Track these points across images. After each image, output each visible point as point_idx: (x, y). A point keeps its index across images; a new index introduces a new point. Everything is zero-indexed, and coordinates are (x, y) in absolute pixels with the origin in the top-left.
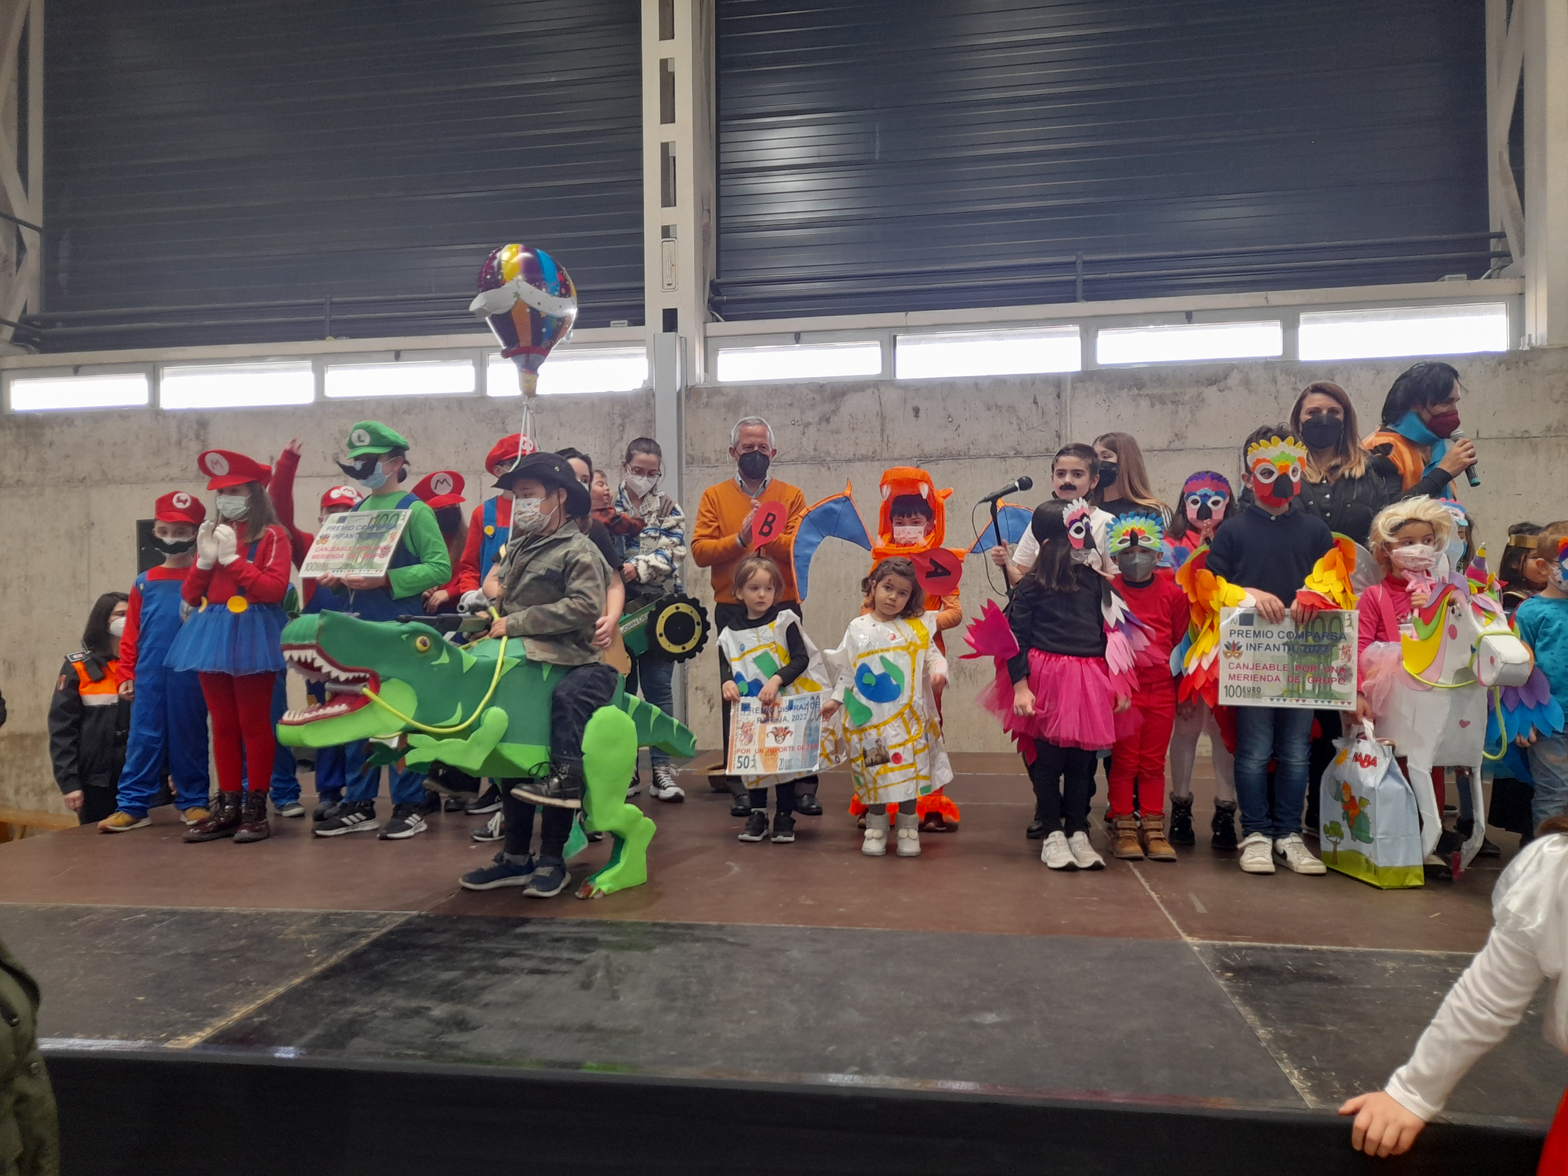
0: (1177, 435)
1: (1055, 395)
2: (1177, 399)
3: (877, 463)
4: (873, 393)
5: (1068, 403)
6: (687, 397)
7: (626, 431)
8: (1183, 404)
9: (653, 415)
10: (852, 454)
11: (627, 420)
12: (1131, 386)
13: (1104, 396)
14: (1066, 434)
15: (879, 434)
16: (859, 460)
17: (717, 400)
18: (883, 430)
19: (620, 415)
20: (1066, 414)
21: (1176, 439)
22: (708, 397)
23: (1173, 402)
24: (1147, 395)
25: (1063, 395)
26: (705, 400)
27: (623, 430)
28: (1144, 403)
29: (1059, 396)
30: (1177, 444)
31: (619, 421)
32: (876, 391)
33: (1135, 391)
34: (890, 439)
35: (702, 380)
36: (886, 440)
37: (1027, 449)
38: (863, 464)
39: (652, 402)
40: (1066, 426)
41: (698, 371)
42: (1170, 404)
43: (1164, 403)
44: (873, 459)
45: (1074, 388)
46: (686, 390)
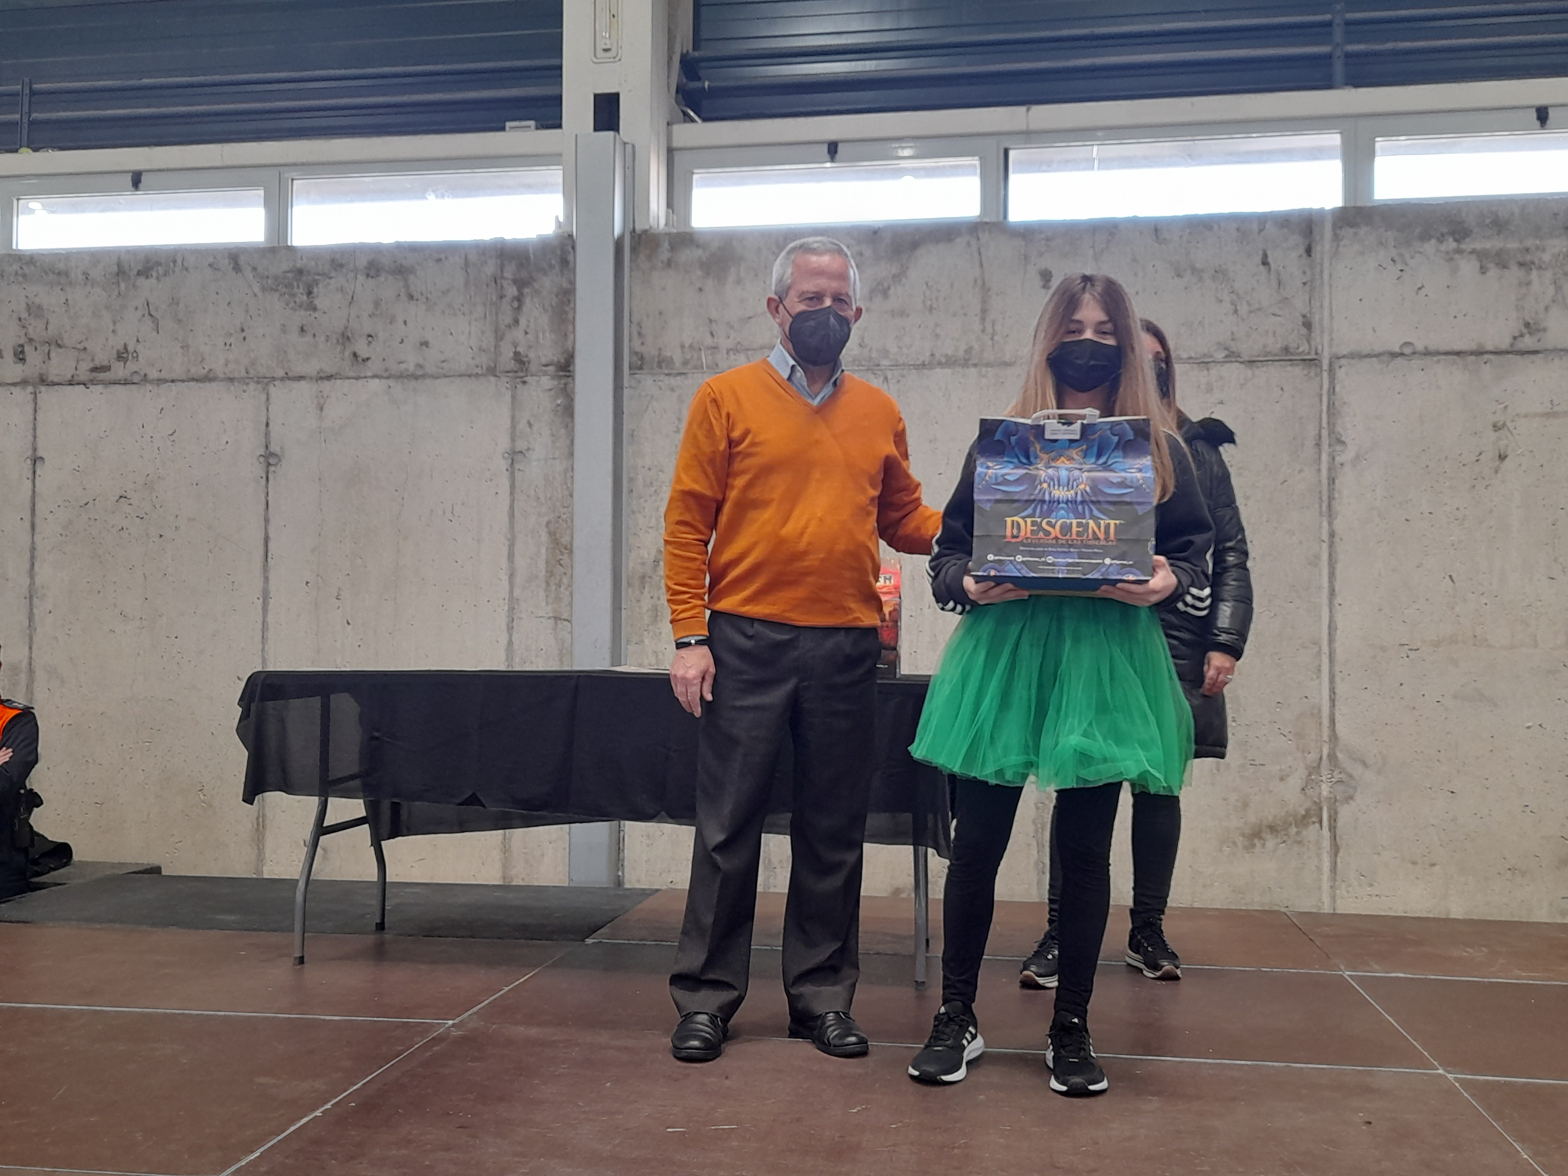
0: (1527, 325)
1: (1302, 250)
2: (1528, 258)
3: (973, 371)
4: (969, 244)
5: (1326, 264)
6: (633, 250)
7: (525, 309)
8: (1540, 268)
9: (572, 283)
10: (928, 354)
11: (526, 290)
12: (1443, 236)
13: (1393, 253)
14: (1321, 320)
15: (977, 319)
16: (940, 364)
17: (687, 255)
18: (984, 311)
19: (515, 281)
20: (1322, 283)
21: (1525, 331)
22: (672, 248)
23: (1521, 264)
24: (1473, 252)
25: (1317, 249)
26: (664, 253)
27: (519, 308)
28: (1468, 267)
29: (1309, 251)
30: (1528, 342)
31: (512, 291)
32: (973, 242)
33: (1451, 244)
34: (998, 327)
35: (662, 222)
36: (989, 329)
37: (1248, 348)
38: (947, 371)
39: (570, 258)
40: (1322, 307)
41: (653, 206)
42: (1514, 268)
43: (1505, 267)
44: (966, 363)
45: (1336, 237)
46: (632, 237)
